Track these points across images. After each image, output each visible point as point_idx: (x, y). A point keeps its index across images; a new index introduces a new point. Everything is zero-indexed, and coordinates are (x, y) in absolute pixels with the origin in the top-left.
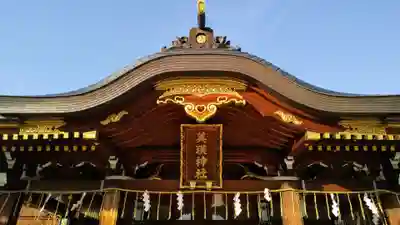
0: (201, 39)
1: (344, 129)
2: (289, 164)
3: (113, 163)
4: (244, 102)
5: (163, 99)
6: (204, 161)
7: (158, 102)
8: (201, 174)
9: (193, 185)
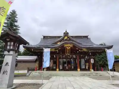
0: (68, 39)
2: (78, 52)
3: (58, 52)
4: (73, 47)
7: (64, 47)
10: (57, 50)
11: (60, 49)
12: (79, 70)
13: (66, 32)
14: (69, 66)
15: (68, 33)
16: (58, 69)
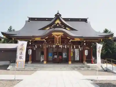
3: (45, 41)
4: (63, 36)
6: (58, 41)
7: (52, 36)
8: (58, 43)
10: (44, 40)
11: (47, 38)
12: (70, 62)
13: (58, 13)
14: (60, 57)
15: (60, 15)
16: (45, 62)
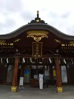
1: (70, 44)
4: (48, 37)
5: (29, 36)
7: (27, 37)
8: (37, 53)
9: (35, 56)
